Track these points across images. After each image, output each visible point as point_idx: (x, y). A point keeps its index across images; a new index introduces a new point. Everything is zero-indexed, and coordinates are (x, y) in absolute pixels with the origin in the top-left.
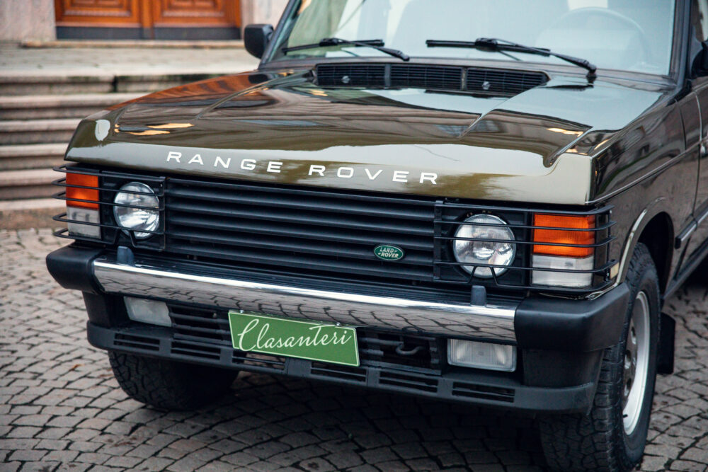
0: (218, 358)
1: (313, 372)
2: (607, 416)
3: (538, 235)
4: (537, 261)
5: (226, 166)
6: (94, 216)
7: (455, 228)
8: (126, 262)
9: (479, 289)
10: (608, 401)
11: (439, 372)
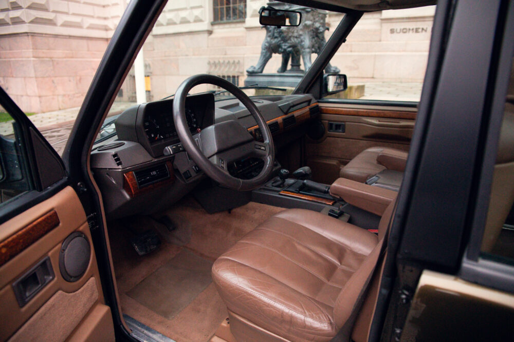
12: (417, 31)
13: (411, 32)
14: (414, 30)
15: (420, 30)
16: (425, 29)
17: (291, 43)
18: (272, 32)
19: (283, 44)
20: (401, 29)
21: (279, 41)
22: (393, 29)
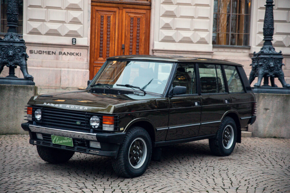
0: (50, 145)
1: (66, 148)
2: (122, 160)
3: (104, 120)
4: (104, 125)
5: (53, 105)
6: (31, 116)
7: (90, 118)
8: (35, 125)
9: (92, 130)
10: (122, 157)
11: (87, 148)
12: (49, 53)
13: (45, 53)
14: (47, 53)
15: (51, 53)
16: (54, 52)
17: (14, 62)
18: (2, 55)
19: (10, 62)
20: (37, 51)
21: (7, 61)
22: (32, 51)
